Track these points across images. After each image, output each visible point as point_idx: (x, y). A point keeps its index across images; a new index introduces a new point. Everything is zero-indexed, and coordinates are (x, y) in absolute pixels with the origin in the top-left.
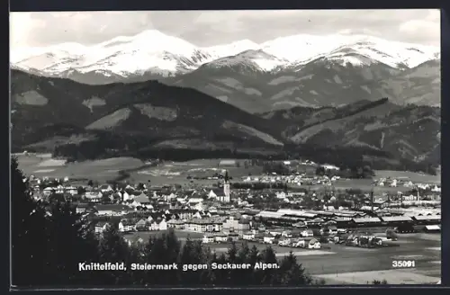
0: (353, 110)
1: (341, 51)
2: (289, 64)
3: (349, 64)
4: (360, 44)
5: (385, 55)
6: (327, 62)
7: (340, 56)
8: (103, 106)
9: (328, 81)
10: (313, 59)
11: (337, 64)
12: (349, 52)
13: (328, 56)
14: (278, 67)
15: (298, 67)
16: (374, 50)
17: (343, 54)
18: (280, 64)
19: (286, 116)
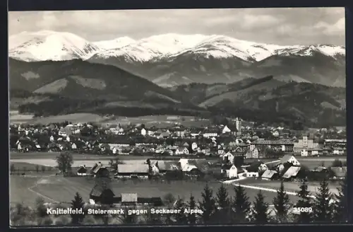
0: (243, 85)
1: (204, 47)
2: (164, 56)
3: (211, 57)
4: (218, 42)
5: (238, 51)
6: (193, 55)
7: (204, 50)
8: (38, 79)
9: (196, 69)
10: (181, 53)
11: (202, 56)
12: (210, 47)
13: (195, 50)
14: (154, 58)
15: (171, 58)
16: (229, 46)
17: (206, 49)
18: (156, 55)
19: (187, 90)
